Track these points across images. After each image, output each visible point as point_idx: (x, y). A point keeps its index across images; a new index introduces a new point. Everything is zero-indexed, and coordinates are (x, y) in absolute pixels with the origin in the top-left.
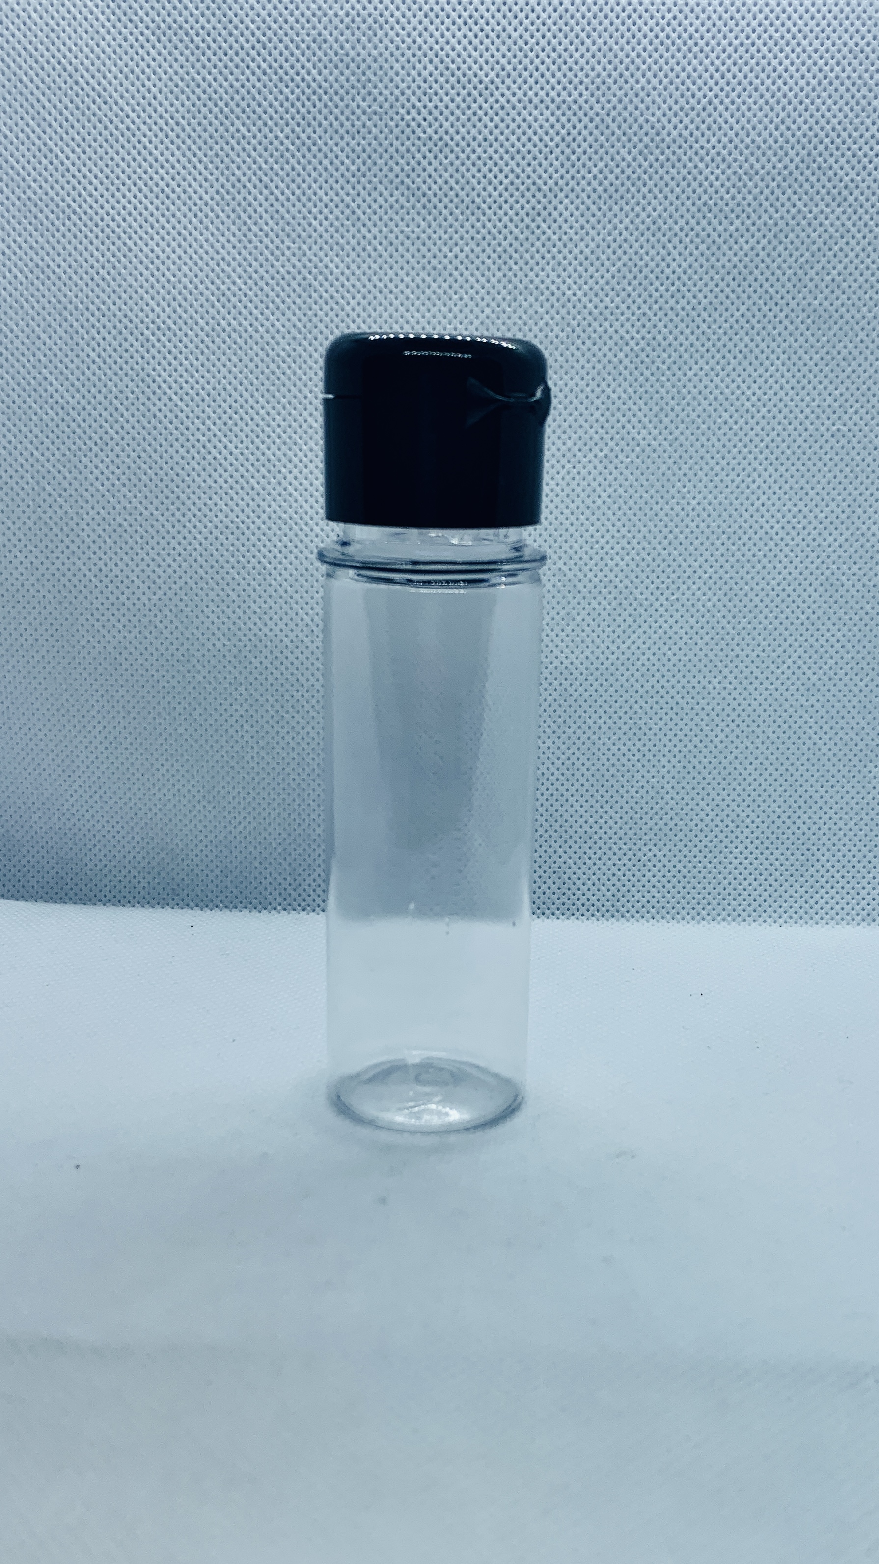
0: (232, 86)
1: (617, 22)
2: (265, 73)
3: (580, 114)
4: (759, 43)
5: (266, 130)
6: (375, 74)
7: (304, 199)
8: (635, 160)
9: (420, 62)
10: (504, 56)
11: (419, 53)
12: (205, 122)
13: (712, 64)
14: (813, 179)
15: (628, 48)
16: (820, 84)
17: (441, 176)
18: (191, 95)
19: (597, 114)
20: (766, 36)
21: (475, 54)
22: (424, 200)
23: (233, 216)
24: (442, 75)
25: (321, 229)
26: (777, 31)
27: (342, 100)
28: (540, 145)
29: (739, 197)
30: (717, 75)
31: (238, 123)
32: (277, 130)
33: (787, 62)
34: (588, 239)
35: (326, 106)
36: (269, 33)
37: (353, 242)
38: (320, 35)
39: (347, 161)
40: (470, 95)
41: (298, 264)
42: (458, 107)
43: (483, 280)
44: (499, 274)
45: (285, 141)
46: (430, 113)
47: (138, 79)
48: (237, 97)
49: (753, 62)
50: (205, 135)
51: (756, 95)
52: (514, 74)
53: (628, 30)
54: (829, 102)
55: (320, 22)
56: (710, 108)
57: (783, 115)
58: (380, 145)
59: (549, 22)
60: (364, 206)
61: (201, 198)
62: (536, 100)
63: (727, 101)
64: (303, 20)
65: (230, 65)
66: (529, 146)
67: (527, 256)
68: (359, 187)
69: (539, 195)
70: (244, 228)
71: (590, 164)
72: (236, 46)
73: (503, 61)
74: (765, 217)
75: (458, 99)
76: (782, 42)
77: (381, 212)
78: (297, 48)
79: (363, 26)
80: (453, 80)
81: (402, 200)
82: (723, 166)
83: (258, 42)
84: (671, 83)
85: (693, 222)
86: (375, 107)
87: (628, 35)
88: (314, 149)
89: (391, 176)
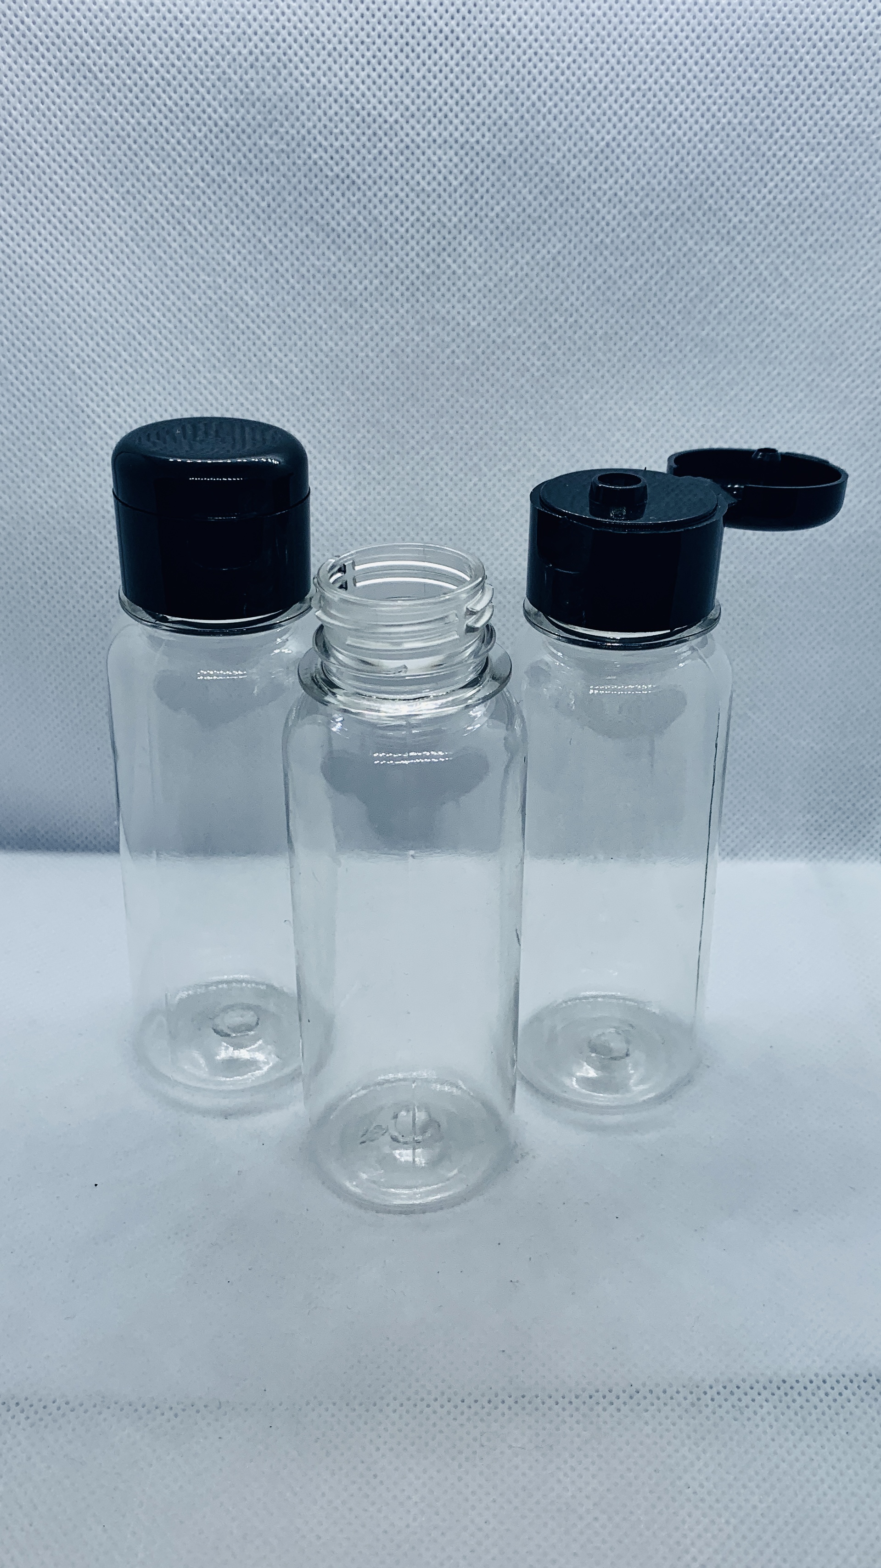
0: (139, 123)
1: (519, 65)
2: (171, 111)
3: (483, 154)
4: (655, 88)
5: (175, 167)
6: (281, 113)
7: (217, 234)
8: (535, 199)
9: (325, 101)
10: (408, 96)
11: (324, 92)
12: (114, 159)
13: (610, 107)
14: (704, 220)
15: (529, 91)
16: (712, 128)
17: (349, 213)
18: (98, 132)
19: (499, 155)
20: (662, 81)
21: (380, 94)
22: (333, 235)
23: (148, 251)
24: (347, 114)
25: (234, 263)
26: (673, 77)
27: (249, 137)
28: (445, 184)
29: (634, 236)
30: (615, 119)
31: (147, 161)
32: (186, 167)
33: (681, 108)
34: (491, 274)
35: (233, 144)
36: (173, 71)
37: (266, 275)
38: (224, 73)
39: (257, 198)
40: (375, 134)
41: (214, 297)
42: (364, 146)
43: (392, 311)
44: (407, 306)
45: (195, 178)
46: (337, 152)
47: (44, 115)
48: (145, 135)
49: (649, 107)
50: (115, 172)
51: (651, 139)
52: (418, 114)
53: (529, 73)
54: (721, 147)
55: (223, 60)
56: (608, 151)
57: (677, 158)
58: (289, 182)
59: (452, 63)
60: (276, 241)
61: (115, 234)
62: (440, 141)
63: (624, 144)
64: (206, 58)
65: (136, 102)
66: (434, 184)
67: (434, 289)
68: (270, 223)
69: (444, 232)
70: (160, 263)
71: (492, 202)
72: (140, 83)
73: (407, 102)
74: (658, 255)
75: (364, 139)
76: (678, 88)
77: (292, 247)
78: (203, 85)
79: (268, 65)
80: (358, 120)
81: (312, 235)
82: (619, 206)
83: (163, 79)
84: (571, 126)
85: (590, 258)
86: (283, 145)
87: (529, 78)
88: (224, 186)
89: (301, 212)
